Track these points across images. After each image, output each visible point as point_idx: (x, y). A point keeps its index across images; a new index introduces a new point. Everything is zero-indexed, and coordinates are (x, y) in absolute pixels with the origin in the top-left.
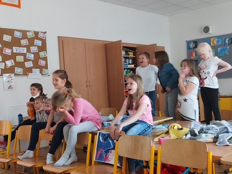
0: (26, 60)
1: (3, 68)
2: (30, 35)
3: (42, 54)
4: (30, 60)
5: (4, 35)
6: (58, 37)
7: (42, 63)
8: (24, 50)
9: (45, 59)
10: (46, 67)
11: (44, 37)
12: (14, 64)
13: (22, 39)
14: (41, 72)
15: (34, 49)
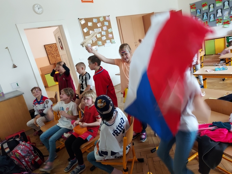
0: (102, 36)
1: (92, 43)
2: (101, 19)
3: (110, 30)
4: (104, 36)
5: (88, 22)
6: (116, 17)
7: (110, 36)
8: (100, 30)
9: (112, 33)
10: (113, 38)
11: (109, 19)
12: (96, 40)
13: (98, 23)
14: (111, 42)
15: (105, 28)
